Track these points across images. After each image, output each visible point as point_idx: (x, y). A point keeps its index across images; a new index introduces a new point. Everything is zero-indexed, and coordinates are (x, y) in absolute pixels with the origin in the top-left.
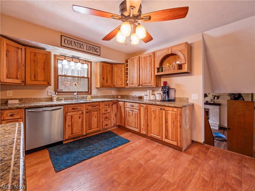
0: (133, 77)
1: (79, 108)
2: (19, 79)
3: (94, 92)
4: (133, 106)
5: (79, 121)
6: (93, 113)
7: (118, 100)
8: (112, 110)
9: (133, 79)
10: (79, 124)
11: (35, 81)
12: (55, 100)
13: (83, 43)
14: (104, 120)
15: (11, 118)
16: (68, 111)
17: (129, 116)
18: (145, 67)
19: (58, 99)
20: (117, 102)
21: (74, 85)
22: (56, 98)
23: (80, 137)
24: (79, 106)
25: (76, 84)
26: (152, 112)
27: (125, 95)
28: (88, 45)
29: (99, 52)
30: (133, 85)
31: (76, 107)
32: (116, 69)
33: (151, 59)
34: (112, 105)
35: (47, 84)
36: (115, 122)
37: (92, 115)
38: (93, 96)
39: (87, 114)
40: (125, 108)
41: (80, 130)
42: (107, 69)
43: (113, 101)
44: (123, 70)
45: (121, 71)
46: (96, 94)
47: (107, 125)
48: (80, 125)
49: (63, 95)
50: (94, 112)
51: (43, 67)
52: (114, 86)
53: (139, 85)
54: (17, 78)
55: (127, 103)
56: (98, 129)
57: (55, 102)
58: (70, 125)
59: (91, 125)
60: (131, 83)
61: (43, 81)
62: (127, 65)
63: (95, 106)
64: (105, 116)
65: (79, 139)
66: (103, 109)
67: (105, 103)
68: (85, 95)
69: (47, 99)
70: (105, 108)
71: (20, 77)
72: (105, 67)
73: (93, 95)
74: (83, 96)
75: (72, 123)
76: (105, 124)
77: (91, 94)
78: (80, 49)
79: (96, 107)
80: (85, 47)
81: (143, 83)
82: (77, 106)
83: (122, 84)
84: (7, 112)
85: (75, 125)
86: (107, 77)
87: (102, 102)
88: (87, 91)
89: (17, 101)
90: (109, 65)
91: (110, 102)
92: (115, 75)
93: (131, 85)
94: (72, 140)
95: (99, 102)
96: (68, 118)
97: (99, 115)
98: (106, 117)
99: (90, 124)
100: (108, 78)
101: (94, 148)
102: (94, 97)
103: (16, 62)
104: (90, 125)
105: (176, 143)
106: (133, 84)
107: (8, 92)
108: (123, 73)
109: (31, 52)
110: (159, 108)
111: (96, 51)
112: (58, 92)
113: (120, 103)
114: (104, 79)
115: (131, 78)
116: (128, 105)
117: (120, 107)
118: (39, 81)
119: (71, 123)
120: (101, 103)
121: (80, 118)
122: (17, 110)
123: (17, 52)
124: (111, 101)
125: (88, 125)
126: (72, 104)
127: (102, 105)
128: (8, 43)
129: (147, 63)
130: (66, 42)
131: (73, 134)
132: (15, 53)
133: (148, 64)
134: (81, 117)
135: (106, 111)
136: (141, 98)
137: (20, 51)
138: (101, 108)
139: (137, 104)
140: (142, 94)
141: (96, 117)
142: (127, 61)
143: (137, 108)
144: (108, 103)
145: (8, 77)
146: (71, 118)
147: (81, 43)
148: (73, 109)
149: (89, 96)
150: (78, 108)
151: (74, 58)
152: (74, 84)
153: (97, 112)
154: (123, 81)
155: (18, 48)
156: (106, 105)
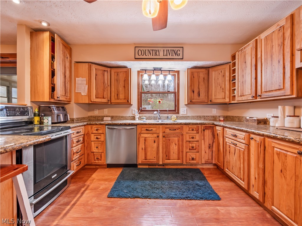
0: (243, 82)
1: (154, 129)
2: (105, 98)
3: (183, 110)
4: (235, 136)
5: (154, 145)
6: (172, 139)
7: (215, 123)
8: (202, 138)
9: (243, 86)
10: (154, 150)
11: (118, 99)
12: (138, 119)
13: (159, 49)
14: (188, 150)
15: (96, 132)
16: (142, 132)
17: (230, 152)
18: (269, 56)
19: (140, 118)
20: (213, 127)
21: (158, 103)
22: (138, 117)
23: (156, 165)
24: (154, 127)
25: (160, 100)
26: (276, 157)
27: (235, 117)
28: (165, 49)
29: (181, 55)
30: (244, 98)
31: (151, 129)
32: (214, 74)
34: (204, 130)
36: (208, 158)
37: (171, 141)
38: (181, 116)
39: (164, 139)
40: (225, 137)
41: (155, 157)
42: (199, 77)
43: (204, 124)
44: (227, 74)
45: (224, 76)
46: (186, 113)
47: (193, 159)
48: (155, 150)
49: (145, 113)
50: (173, 138)
51: (123, 85)
52: (211, 101)
53: (256, 97)
54: (104, 98)
55: (227, 129)
56: (179, 161)
57: (137, 121)
58: (144, 148)
59: (168, 154)
60: (239, 95)
61: (124, 99)
62: (234, 64)
63: (175, 130)
64: (191, 145)
65: (155, 167)
66: (188, 135)
67: (190, 126)
68: (169, 115)
69: (131, 118)
70: (191, 134)
71: (106, 96)
72: (196, 75)
73: (182, 114)
74: (166, 115)
75: (146, 147)
76: (190, 157)
77: (178, 113)
78: (156, 57)
79: (177, 131)
80: (161, 53)
81: (263, 90)
82: (151, 127)
83: (225, 98)
84: (94, 126)
85: (149, 149)
86: (199, 88)
87: (186, 124)
88: (174, 109)
89: (109, 118)
90: (203, 70)
91: (200, 126)
92: (213, 85)
93: (240, 99)
94: (147, 167)
95: (181, 124)
96: (142, 140)
97: (181, 143)
98: (193, 147)
99: (168, 153)
100: (201, 90)
101: (159, 187)
102: (182, 118)
103: (103, 84)
104: (167, 153)
106: (243, 96)
107: (105, 110)
108: (227, 78)
109: (115, 72)
111: (176, 54)
112: (142, 111)
113: (218, 128)
114: (193, 92)
115: (239, 85)
116: (229, 132)
117: (218, 134)
118: (121, 99)
119: (145, 146)
120: (185, 126)
121: (155, 142)
122: (100, 126)
123: (104, 75)
124: (201, 124)
125: (166, 153)
126: (146, 124)
127: (186, 129)
128: (96, 68)
129: (273, 46)
130: (140, 52)
131: (147, 160)
132: (102, 75)
133: (276, 49)
134: (156, 142)
135: (193, 138)
136: (264, 122)
137: (106, 73)
138: (185, 133)
139: (244, 134)
140: (268, 114)
141: (176, 144)
142: (234, 57)
143: (244, 141)
144: (195, 126)
145: (96, 98)
146: (145, 140)
147: (157, 49)
148: (147, 130)
149: (174, 116)
150: (152, 130)
151: (155, 70)
152: (158, 101)
153: (179, 138)
154: (227, 93)
155: (105, 71)
156: (193, 130)
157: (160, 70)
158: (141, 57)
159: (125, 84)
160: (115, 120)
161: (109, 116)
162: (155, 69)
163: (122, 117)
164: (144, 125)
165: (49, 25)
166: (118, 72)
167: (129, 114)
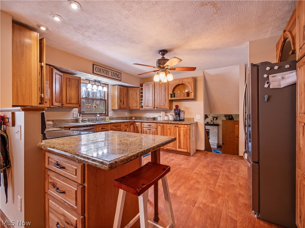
0: (148, 100)
2: (60, 103)
3: (111, 113)
4: (150, 126)
7: (135, 121)
8: (130, 130)
9: (148, 102)
11: (70, 103)
12: (81, 122)
13: (109, 70)
16: (99, 130)
18: (160, 93)
19: (83, 121)
20: (134, 123)
21: (94, 107)
22: (81, 119)
25: (96, 106)
26: (168, 129)
27: (138, 117)
28: (112, 72)
29: (120, 78)
30: (148, 108)
32: (131, 92)
33: (166, 86)
34: (130, 125)
35: (79, 106)
38: (110, 117)
40: (142, 128)
42: (123, 92)
43: (131, 122)
44: (138, 93)
45: (137, 94)
49: (85, 116)
52: (129, 108)
53: (154, 108)
55: (144, 123)
60: (146, 106)
61: (76, 104)
62: (142, 89)
66: (123, 129)
67: (125, 124)
68: (104, 117)
69: (73, 121)
70: (125, 128)
71: (61, 101)
72: (122, 90)
77: (108, 115)
78: (107, 76)
79: (119, 127)
80: (110, 74)
81: (158, 105)
82: (104, 126)
83: (137, 107)
86: (123, 99)
87: (123, 122)
88: (105, 113)
90: (125, 88)
92: (131, 98)
93: (146, 108)
95: (120, 122)
100: (124, 100)
105: (186, 150)
106: (148, 106)
108: (138, 96)
109: (67, 78)
110: (174, 126)
111: (118, 76)
113: (137, 123)
114: (121, 101)
115: (146, 101)
116: (146, 125)
117: (137, 127)
118: (73, 104)
120: (122, 124)
124: (129, 122)
128: (56, 72)
129: (162, 89)
130: (97, 69)
133: (163, 91)
135: (126, 131)
136: (154, 119)
139: (155, 124)
140: (155, 115)
142: (142, 85)
143: (155, 127)
144: (127, 123)
145: (56, 102)
147: (108, 70)
148: (102, 128)
149: (107, 118)
152: (94, 106)
154: (138, 104)
155: (60, 75)
156: (126, 126)
157: (99, 82)
158: (97, 73)
162: (95, 81)
163: (63, 120)
164: (100, 125)
166: (70, 79)
167: (70, 118)
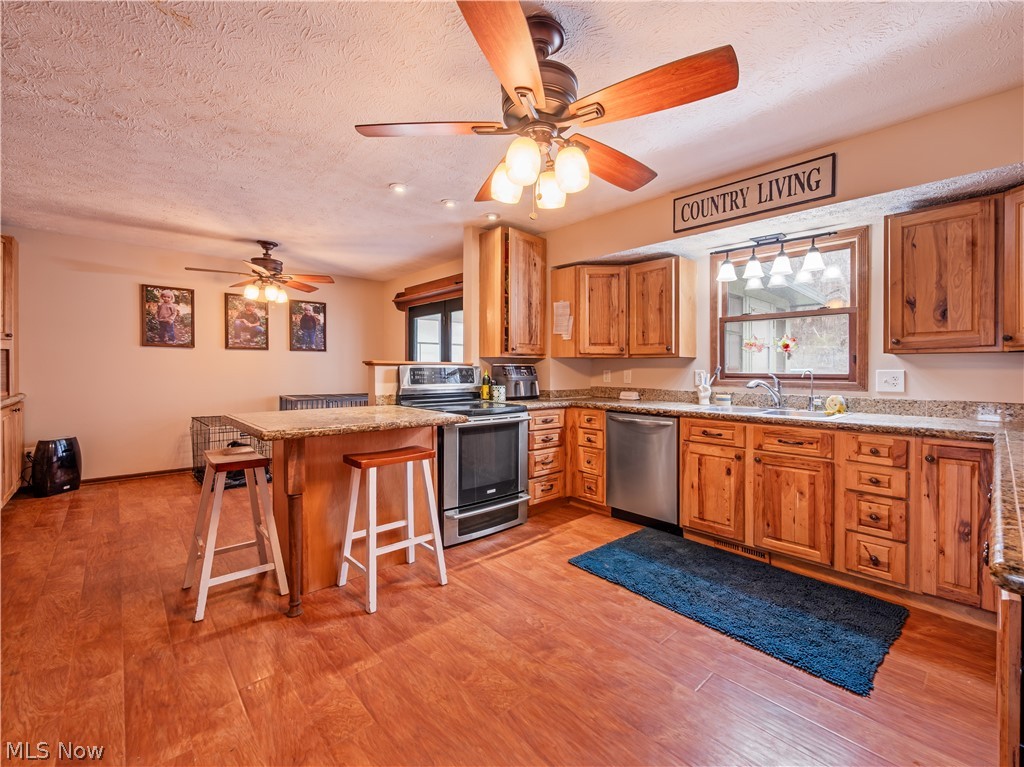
1: (727, 434)
2: (613, 344)
3: (887, 378)
5: (727, 483)
6: (788, 472)
8: (924, 491)
10: (726, 496)
11: (644, 344)
12: (707, 401)
14: (854, 525)
15: (588, 425)
16: (691, 439)
21: (779, 349)
23: (736, 546)
31: (715, 431)
34: (933, 461)
37: (782, 478)
38: (878, 397)
39: (760, 467)
41: (729, 520)
42: (942, 242)
43: (934, 436)
46: (900, 388)
47: (875, 562)
48: (730, 498)
49: (735, 385)
50: (793, 470)
51: (658, 307)
52: (1008, 338)
54: (609, 344)
56: (816, 555)
57: (705, 407)
58: (696, 485)
59: (774, 520)
61: (660, 344)
63: (801, 444)
64: (864, 506)
65: (733, 551)
66: (852, 468)
67: (863, 437)
68: (817, 393)
69: (688, 396)
70: (865, 468)
71: (616, 339)
72: (925, 238)
73: (881, 393)
74: (807, 393)
75: (703, 482)
76: (863, 550)
77: (863, 387)
79: (809, 449)
82: (719, 428)
84: (584, 412)
85: (711, 491)
86: (941, 287)
88: (845, 371)
91: (912, 440)
94: (711, 544)
96: (691, 461)
97: (821, 492)
98: (876, 518)
99: (774, 516)
100: (952, 292)
102: (881, 406)
103: (607, 308)
104: (769, 516)
109: (638, 274)
112: (724, 376)
114: (912, 304)
118: (651, 344)
119: (700, 479)
121: (729, 472)
122: (595, 412)
123: (609, 287)
125: (764, 514)
126: (701, 417)
128: (591, 272)
131: (706, 523)
132: (605, 288)
134: (733, 472)
135: (876, 483)
137: (614, 281)
138: (840, 460)
141: (801, 493)
144: (889, 440)
145: (591, 344)
146: (700, 464)
148: (704, 433)
149: (839, 397)
150: (720, 435)
151: (759, 245)
152: (780, 343)
153: (814, 473)
155: (612, 275)
156: (875, 453)
157: (778, 241)
159: (661, 303)
160: (649, 400)
161: (635, 390)
162: (760, 243)
163: (667, 393)
164: (697, 418)
165: (498, 216)
166: (645, 273)
167: (686, 386)
